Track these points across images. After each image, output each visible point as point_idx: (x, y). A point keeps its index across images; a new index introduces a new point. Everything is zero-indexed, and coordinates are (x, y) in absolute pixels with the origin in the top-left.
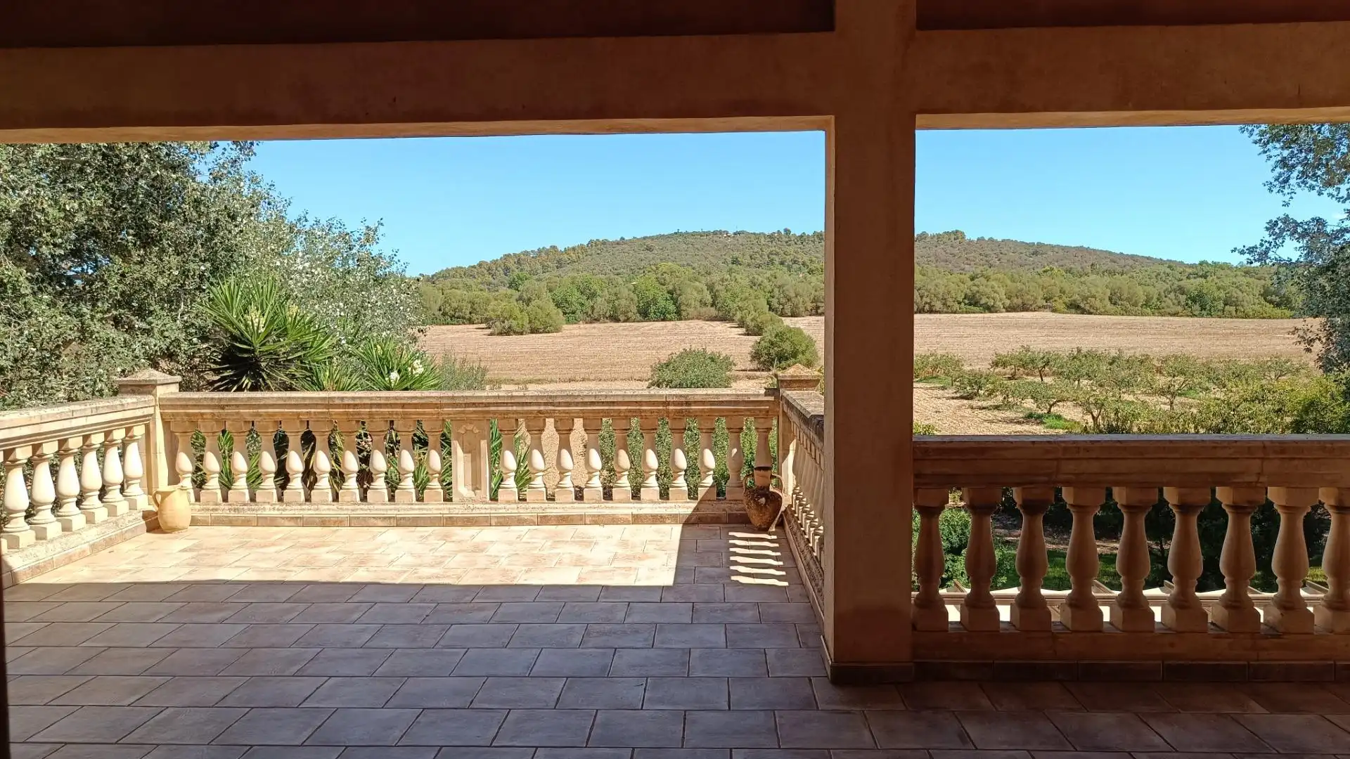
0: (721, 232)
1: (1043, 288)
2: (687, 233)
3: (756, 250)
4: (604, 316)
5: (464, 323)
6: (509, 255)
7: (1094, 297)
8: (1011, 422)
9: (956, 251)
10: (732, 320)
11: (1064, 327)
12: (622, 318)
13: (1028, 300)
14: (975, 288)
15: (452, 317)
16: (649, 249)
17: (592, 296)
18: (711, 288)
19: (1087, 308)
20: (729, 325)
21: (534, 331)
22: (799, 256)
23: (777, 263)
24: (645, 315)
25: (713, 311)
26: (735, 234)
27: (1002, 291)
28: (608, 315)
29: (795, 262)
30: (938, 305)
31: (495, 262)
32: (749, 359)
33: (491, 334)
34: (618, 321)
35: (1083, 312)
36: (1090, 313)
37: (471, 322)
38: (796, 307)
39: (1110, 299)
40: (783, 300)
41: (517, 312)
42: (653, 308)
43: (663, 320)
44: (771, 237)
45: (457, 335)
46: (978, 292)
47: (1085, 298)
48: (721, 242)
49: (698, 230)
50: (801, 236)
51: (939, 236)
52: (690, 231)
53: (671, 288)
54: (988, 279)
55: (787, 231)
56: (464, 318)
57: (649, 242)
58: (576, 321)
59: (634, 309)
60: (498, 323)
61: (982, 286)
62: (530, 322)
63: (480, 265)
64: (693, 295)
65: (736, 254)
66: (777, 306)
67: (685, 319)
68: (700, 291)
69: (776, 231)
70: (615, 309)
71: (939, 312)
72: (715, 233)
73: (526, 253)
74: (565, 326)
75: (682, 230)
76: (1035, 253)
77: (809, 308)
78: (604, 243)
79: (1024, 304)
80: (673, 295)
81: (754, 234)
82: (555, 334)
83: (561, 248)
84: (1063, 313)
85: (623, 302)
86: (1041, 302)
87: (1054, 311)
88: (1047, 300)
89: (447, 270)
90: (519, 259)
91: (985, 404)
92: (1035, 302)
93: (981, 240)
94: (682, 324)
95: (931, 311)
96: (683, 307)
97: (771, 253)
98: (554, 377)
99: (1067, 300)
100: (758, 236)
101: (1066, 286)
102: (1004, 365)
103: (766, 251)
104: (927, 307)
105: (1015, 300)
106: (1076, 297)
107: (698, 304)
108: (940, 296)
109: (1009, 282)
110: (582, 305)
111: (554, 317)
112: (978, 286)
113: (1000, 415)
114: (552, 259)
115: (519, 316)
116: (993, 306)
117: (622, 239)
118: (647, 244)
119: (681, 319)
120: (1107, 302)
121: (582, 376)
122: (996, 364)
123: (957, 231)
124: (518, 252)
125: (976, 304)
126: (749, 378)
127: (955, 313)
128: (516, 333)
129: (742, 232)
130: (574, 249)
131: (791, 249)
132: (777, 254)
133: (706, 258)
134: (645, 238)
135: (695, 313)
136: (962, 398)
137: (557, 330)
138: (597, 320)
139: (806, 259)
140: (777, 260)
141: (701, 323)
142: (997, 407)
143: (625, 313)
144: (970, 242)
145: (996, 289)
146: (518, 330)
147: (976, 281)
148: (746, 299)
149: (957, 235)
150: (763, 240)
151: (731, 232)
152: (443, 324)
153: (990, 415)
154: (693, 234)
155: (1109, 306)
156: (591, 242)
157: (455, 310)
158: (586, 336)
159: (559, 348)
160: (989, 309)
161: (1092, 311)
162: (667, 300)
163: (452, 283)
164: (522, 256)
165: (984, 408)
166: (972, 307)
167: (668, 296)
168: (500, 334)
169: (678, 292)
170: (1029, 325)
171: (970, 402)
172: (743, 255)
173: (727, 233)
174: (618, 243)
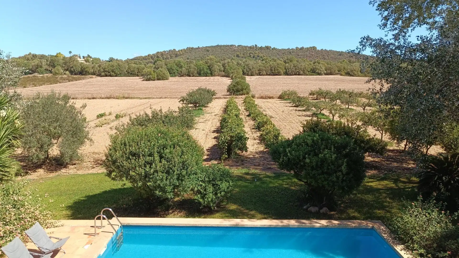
0: (233, 45)
1: (338, 67)
2: (221, 45)
3: (245, 52)
4: (185, 74)
5: (135, 76)
6: (158, 52)
7: (355, 70)
8: (307, 116)
9: (313, 54)
10: (229, 77)
11: (343, 81)
12: (191, 75)
13: (333, 71)
14: (314, 67)
15: (131, 74)
16: (208, 51)
17: (181, 67)
18: (224, 65)
19: (352, 74)
20: (228, 78)
21: (159, 79)
22: (260, 54)
23: (252, 57)
24: (200, 75)
25: (223, 73)
26: (238, 46)
27: (324, 68)
28: (186, 74)
29: (258, 56)
30: (302, 72)
31: (153, 54)
32: (227, 91)
33: (143, 80)
34: (190, 76)
35: (351, 76)
36: (353, 76)
37: (138, 76)
38: (253, 72)
39: (360, 71)
40: (248, 70)
41: (152, 73)
42: (202, 72)
43: (206, 76)
44: (250, 47)
45: (131, 80)
46: (315, 68)
47: (352, 71)
48: (233, 49)
49: (225, 44)
50: (261, 47)
51: (308, 48)
52: (222, 45)
53: (209, 65)
54: (319, 63)
55: (256, 45)
56: (135, 74)
57: (208, 48)
58: (175, 76)
59: (196, 72)
60: (146, 76)
61: (318, 66)
62: (157, 76)
63: (149, 55)
64: (217, 67)
65: (238, 53)
66: (246, 72)
67: (214, 76)
68: (219, 66)
69: (252, 45)
70: (189, 72)
71: (302, 75)
72: (231, 46)
73: (165, 52)
74: (170, 78)
76: (340, 55)
77: (257, 73)
78: (192, 48)
79: (331, 72)
80: (210, 68)
81: (245, 46)
82: (166, 81)
83: (177, 50)
84: (344, 76)
85: (192, 69)
86: (337, 72)
87: (341, 75)
88: (339, 71)
89: (137, 57)
90: (162, 54)
91: (301, 109)
92: (335, 72)
93: (322, 50)
94: (212, 78)
95: (299, 75)
96: (213, 72)
97: (250, 53)
98: (155, 97)
99: (346, 71)
101: (346, 66)
102: (314, 94)
103: (249, 52)
104: (298, 73)
105: (328, 71)
106: (349, 70)
107: (218, 71)
108: (302, 70)
109: (326, 65)
110: (177, 70)
111: (166, 74)
112: (315, 66)
113: (304, 113)
114: (173, 54)
115: (153, 74)
116: (320, 73)
118: (207, 49)
119: (212, 76)
120: (359, 72)
121: (165, 96)
122: (310, 94)
123: (314, 47)
124: (162, 51)
125: (314, 72)
126: (225, 98)
127: (307, 75)
128: (152, 80)
129: (241, 45)
130: (181, 50)
131: (257, 52)
132: (252, 53)
133: (228, 54)
134: (206, 47)
135: (217, 74)
136: (295, 106)
137: (167, 79)
138: (182, 76)
139: (262, 55)
140: (252, 55)
141: (219, 77)
142: (304, 110)
143: (193, 73)
144: (318, 50)
145: (322, 68)
146: (153, 79)
147: (315, 64)
148: (235, 69)
149: (314, 48)
150: (247, 48)
151: (237, 45)
152: (128, 76)
153: (301, 113)
154: (224, 46)
155: (360, 74)
156: (188, 48)
157: (132, 71)
158: (176, 82)
159: (165, 85)
160: (319, 74)
161: (354, 75)
162: (207, 69)
163: (134, 62)
164: (163, 53)
165: (300, 111)
166: (313, 73)
167: (208, 68)
168: (147, 80)
169: (211, 66)
170: (331, 80)
171: (297, 108)
172: (241, 53)
173: (235, 46)
174: (197, 49)
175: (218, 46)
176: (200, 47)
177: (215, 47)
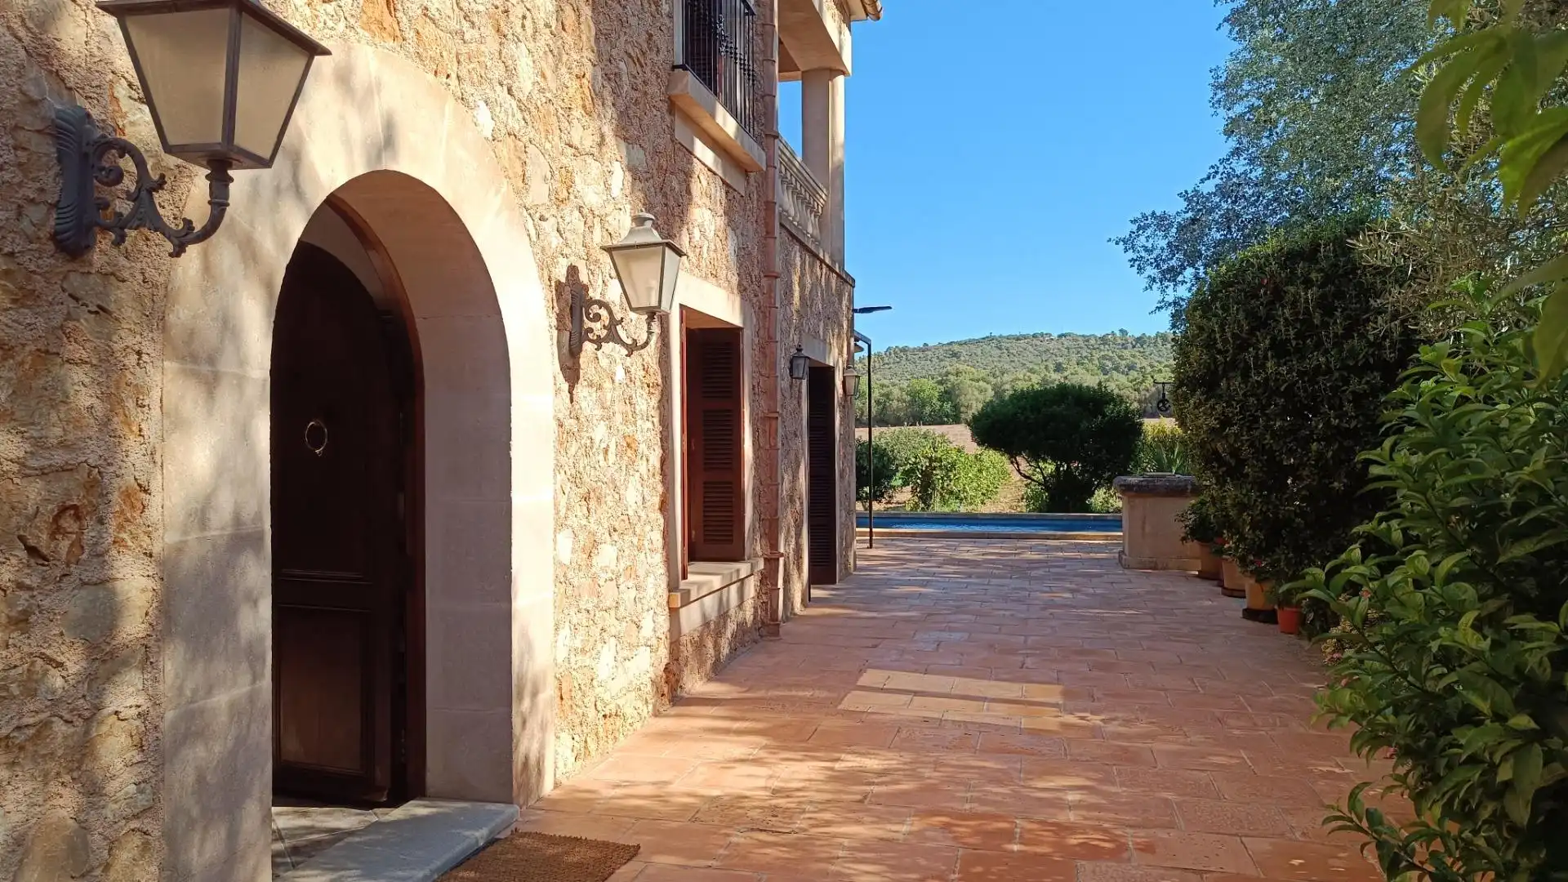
0: (1041, 335)
2: (1001, 336)
3: (1085, 354)
16: (955, 355)
22: (1137, 361)
26: (1060, 336)
29: (1132, 368)
44: (1104, 340)
48: (1042, 346)
49: (1015, 333)
50: (1141, 338)
52: (1005, 334)
55: (1124, 332)
57: (956, 348)
65: (1060, 360)
68: (984, 391)
69: (1110, 332)
72: (1035, 336)
75: (996, 333)
78: (904, 350)
81: (1083, 336)
97: (1104, 357)
100: (1086, 339)
103: (1097, 355)
117: (925, 344)
118: (952, 351)
129: (1069, 334)
131: (1126, 353)
132: (1110, 359)
133: (1023, 364)
134: (951, 343)
139: (1145, 363)
140: (1110, 365)
150: (1093, 342)
151: (1055, 335)
154: (1010, 338)
172: (1069, 360)
173: (1050, 335)
174: (920, 350)
175: (990, 339)
176: (930, 344)
177: (978, 341)
